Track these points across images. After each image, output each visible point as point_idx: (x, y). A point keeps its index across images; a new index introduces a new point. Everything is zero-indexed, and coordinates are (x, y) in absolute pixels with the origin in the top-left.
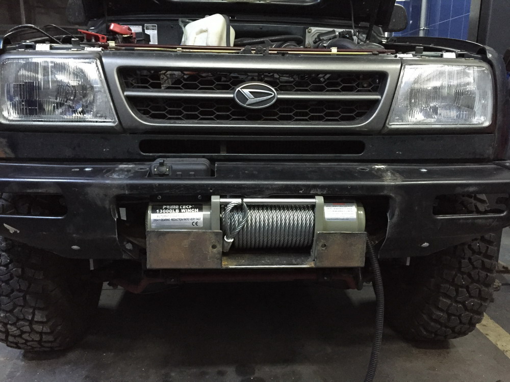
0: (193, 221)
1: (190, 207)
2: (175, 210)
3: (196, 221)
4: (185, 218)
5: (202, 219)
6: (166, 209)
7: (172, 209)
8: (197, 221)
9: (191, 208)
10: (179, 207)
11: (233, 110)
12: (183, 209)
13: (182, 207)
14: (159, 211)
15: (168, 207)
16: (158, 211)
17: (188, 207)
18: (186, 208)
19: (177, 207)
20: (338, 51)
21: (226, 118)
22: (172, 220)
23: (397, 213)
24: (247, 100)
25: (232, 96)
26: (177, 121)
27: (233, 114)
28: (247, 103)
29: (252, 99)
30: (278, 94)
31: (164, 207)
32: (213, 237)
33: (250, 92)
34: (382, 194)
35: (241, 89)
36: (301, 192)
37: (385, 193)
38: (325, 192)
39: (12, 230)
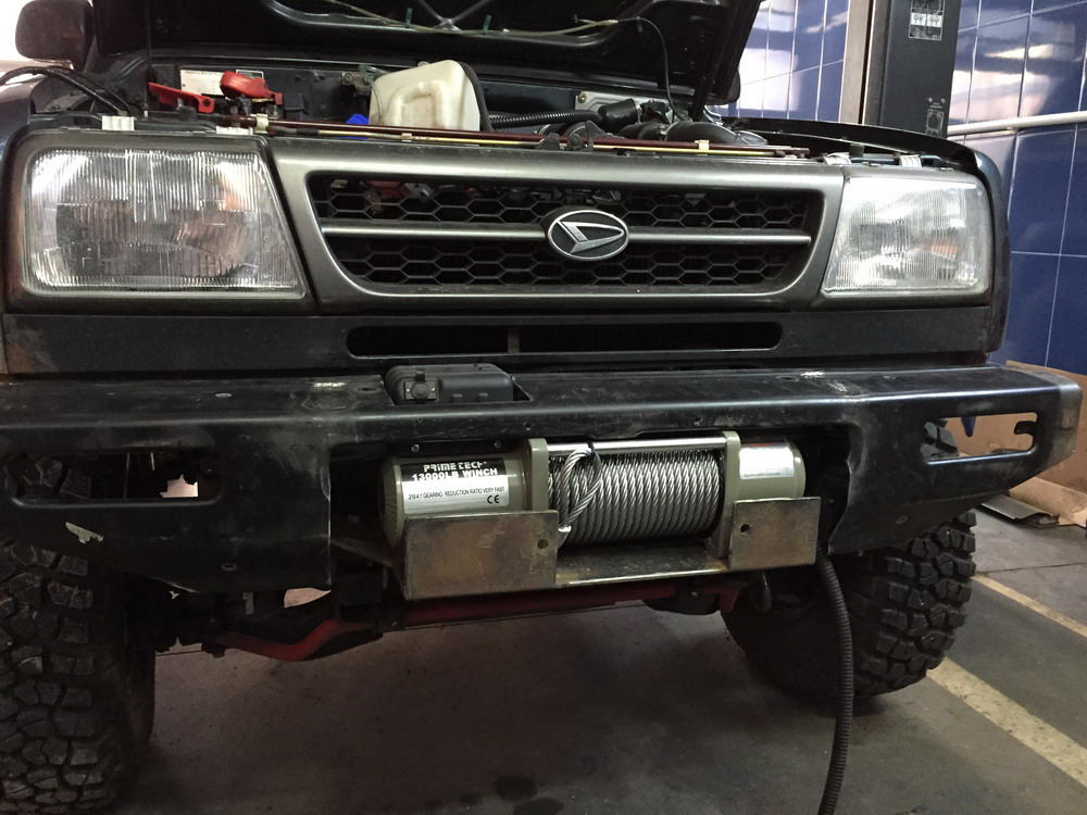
0: (490, 494)
1: (479, 464)
2: (450, 472)
3: (494, 493)
4: (473, 488)
5: (506, 488)
6: (431, 471)
7: (444, 472)
8: (498, 493)
9: (483, 468)
10: (457, 467)
11: (539, 263)
12: (465, 470)
13: (463, 466)
14: (419, 477)
15: (434, 467)
16: (415, 476)
17: (476, 465)
18: (472, 469)
19: (453, 466)
20: (710, 148)
21: (524, 280)
22: (447, 493)
23: (864, 456)
24: (574, 243)
25: (539, 235)
26: (430, 287)
27: (538, 271)
28: (574, 250)
29: (584, 243)
30: (631, 231)
31: (427, 467)
32: (542, 523)
33: (579, 228)
34: (838, 421)
35: (561, 221)
36: (697, 423)
37: (844, 418)
38: (740, 422)
39: (84, 536)
